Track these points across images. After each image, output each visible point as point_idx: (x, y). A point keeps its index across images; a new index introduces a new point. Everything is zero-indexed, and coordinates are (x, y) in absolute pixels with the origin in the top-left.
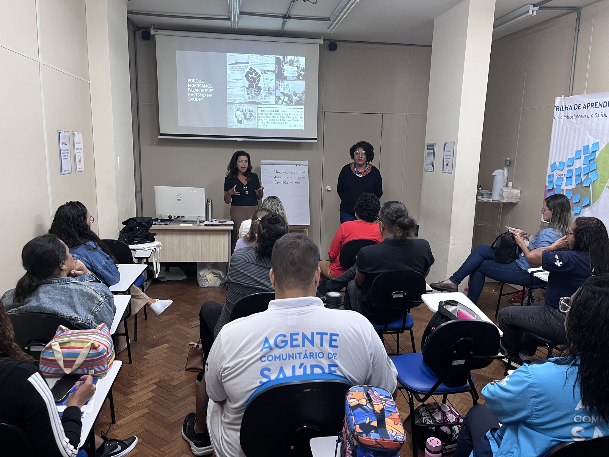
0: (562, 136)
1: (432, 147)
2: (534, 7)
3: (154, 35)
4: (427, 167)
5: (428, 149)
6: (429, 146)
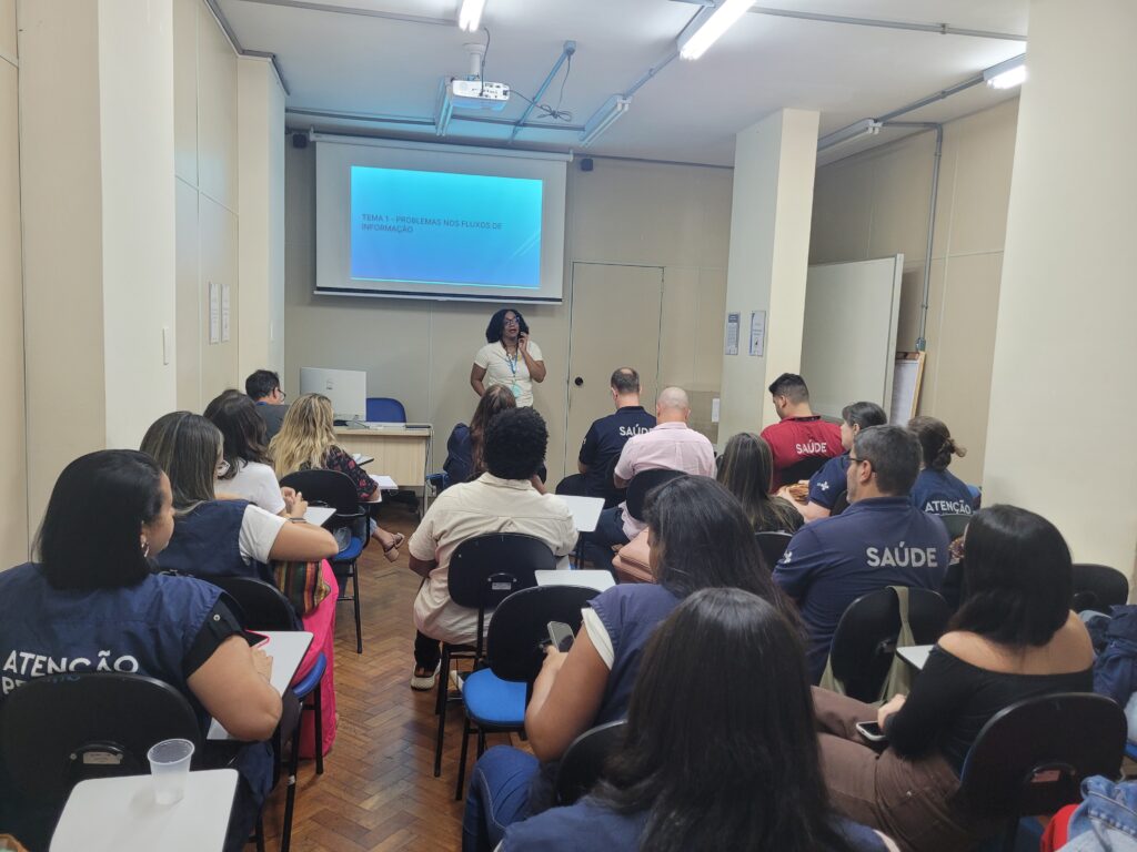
1: (735, 318)
2: (876, 121)
3: (315, 142)
4: (729, 348)
5: (730, 321)
6: (730, 316)
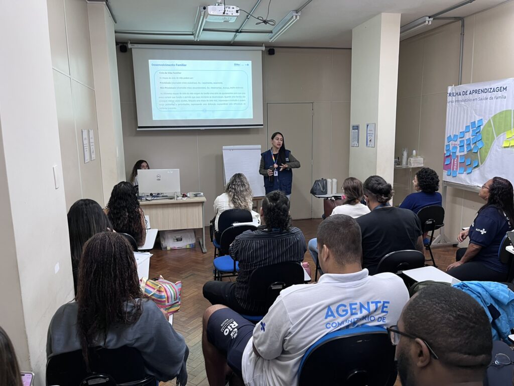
0: (454, 115)
1: (356, 128)
2: (430, 17)
3: (131, 49)
4: (353, 143)
6: (353, 127)
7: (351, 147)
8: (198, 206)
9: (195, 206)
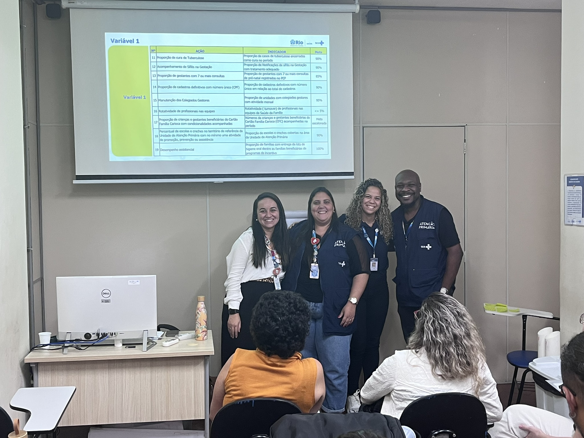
1: (578, 181)
3: (68, 9)
4: (570, 218)
5: (569, 185)
6: (569, 178)
7: (563, 227)
8: (195, 364)
9: (188, 365)
